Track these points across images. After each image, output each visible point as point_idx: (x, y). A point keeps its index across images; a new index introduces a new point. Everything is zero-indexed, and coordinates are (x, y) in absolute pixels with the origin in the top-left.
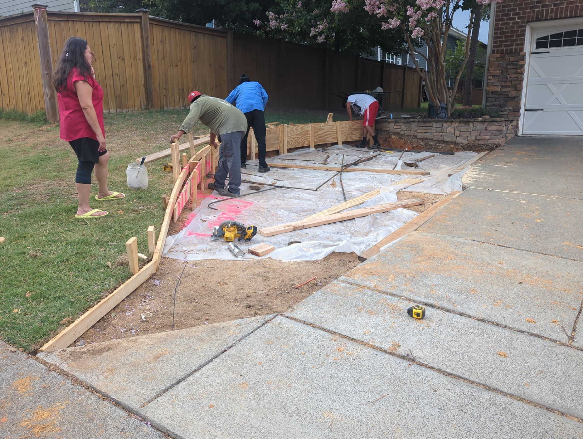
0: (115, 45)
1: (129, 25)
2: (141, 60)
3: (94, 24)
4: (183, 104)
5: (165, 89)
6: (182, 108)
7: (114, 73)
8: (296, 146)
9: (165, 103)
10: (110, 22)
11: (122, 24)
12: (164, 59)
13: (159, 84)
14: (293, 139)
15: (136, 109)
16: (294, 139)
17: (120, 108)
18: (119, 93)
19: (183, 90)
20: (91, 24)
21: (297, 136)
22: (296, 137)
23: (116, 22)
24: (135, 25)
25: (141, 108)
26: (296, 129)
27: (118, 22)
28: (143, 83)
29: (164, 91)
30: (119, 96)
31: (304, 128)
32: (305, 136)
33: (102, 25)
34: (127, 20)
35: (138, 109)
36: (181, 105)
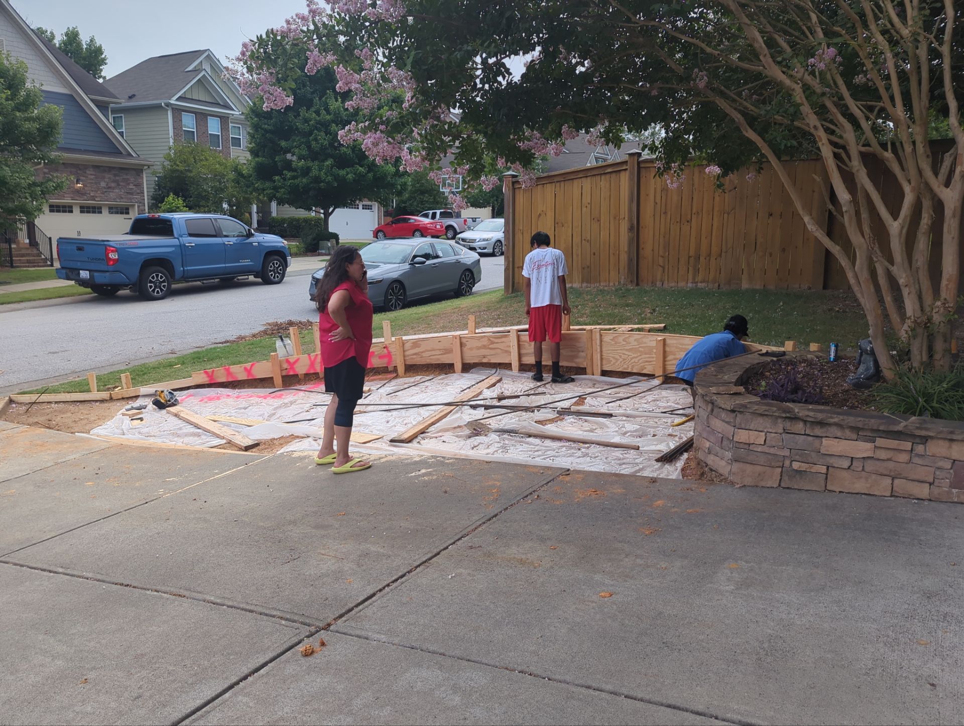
0: (589, 203)
1: (614, 175)
2: (626, 219)
3: (566, 182)
4: (694, 278)
5: (663, 257)
6: (690, 285)
7: (583, 238)
8: (625, 368)
9: (659, 277)
10: (587, 177)
11: (603, 177)
12: (665, 213)
13: (653, 250)
14: (618, 357)
15: (611, 284)
16: (620, 356)
17: (587, 282)
18: (588, 264)
19: (698, 258)
20: (562, 184)
21: (627, 353)
22: (624, 354)
23: (595, 175)
24: (623, 174)
25: (619, 282)
26: (624, 340)
27: (597, 175)
28: (626, 249)
29: (661, 260)
30: (588, 267)
31: (644, 340)
32: (648, 356)
33: (575, 182)
34: (609, 170)
35: (614, 284)
36: (690, 280)
